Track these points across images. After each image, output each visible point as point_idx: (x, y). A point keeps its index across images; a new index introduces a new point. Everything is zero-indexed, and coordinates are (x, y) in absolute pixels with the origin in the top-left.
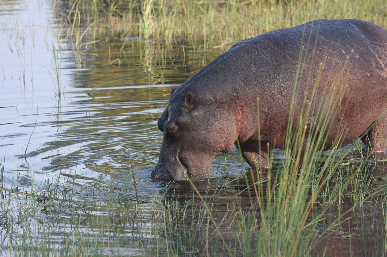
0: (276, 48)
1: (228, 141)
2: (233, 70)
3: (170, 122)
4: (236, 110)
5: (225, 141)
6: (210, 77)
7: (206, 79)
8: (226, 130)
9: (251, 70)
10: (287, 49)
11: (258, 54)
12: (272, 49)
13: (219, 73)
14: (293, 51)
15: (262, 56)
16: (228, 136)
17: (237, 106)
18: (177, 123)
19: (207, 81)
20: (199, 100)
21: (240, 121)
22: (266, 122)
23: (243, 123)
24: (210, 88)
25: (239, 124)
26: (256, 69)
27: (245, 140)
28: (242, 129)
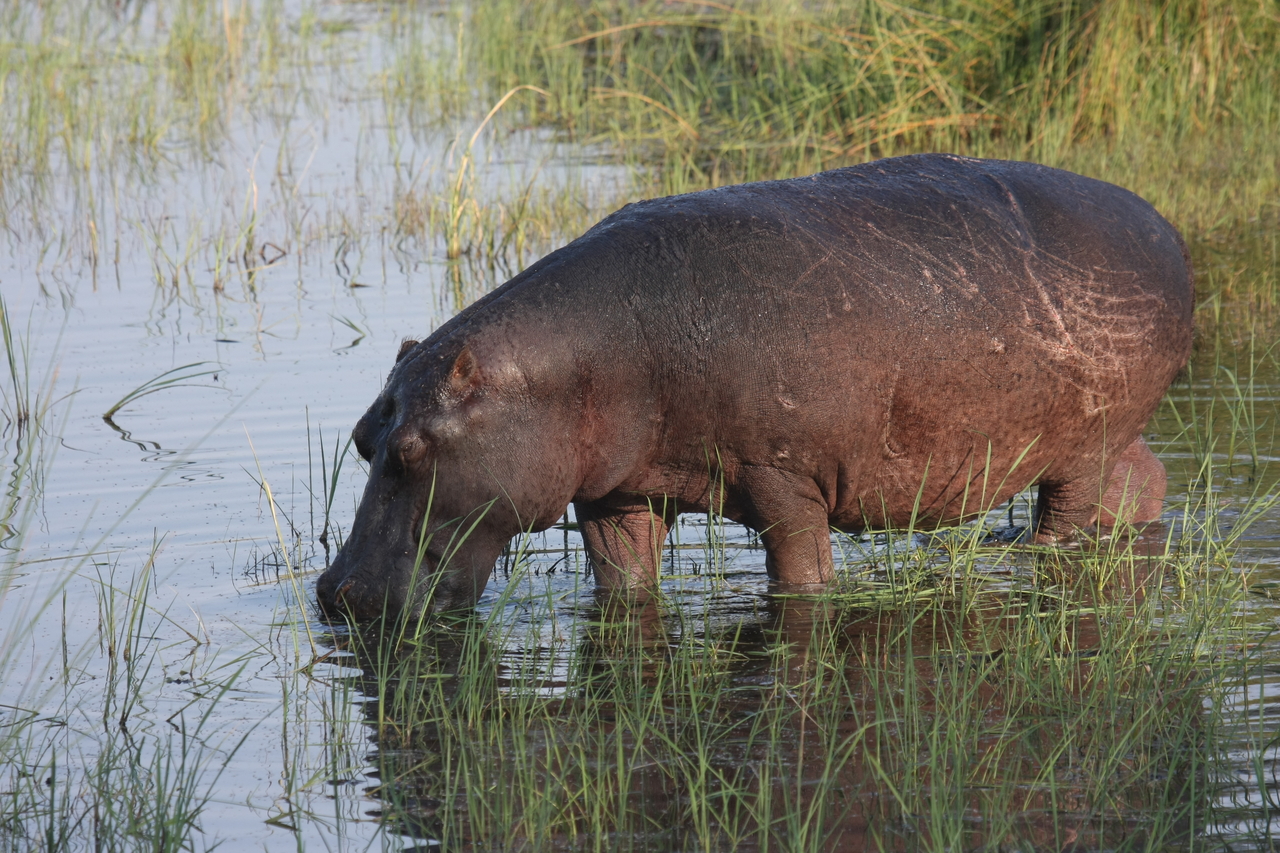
0: (713, 237)
1: (555, 502)
2: (584, 301)
3: (404, 430)
4: (582, 417)
5: (548, 500)
6: (516, 316)
7: (506, 319)
8: (556, 472)
9: (630, 304)
10: (745, 241)
11: (657, 255)
12: (703, 236)
13: (544, 306)
14: (762, 250)
15: (669, 260)
16: (556, 487)
17: (584, 404)
18: (426, 435)
19: (508, 324)
20: (485, 378)
21: (588, 447)
22: (659, 445)
23: (597, 453)
24: (518, 346)
25: (588, 456)
26: (644, 301)
27: (598, 495)
28: (593, 468)
